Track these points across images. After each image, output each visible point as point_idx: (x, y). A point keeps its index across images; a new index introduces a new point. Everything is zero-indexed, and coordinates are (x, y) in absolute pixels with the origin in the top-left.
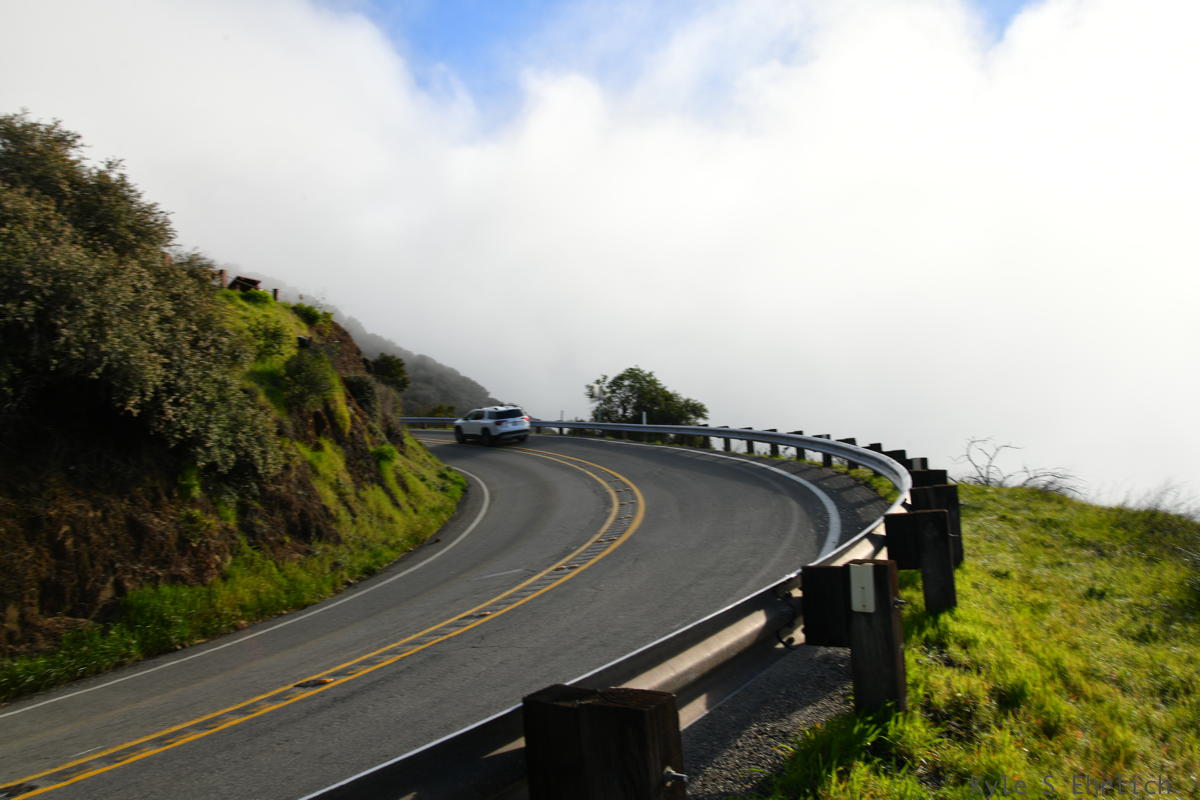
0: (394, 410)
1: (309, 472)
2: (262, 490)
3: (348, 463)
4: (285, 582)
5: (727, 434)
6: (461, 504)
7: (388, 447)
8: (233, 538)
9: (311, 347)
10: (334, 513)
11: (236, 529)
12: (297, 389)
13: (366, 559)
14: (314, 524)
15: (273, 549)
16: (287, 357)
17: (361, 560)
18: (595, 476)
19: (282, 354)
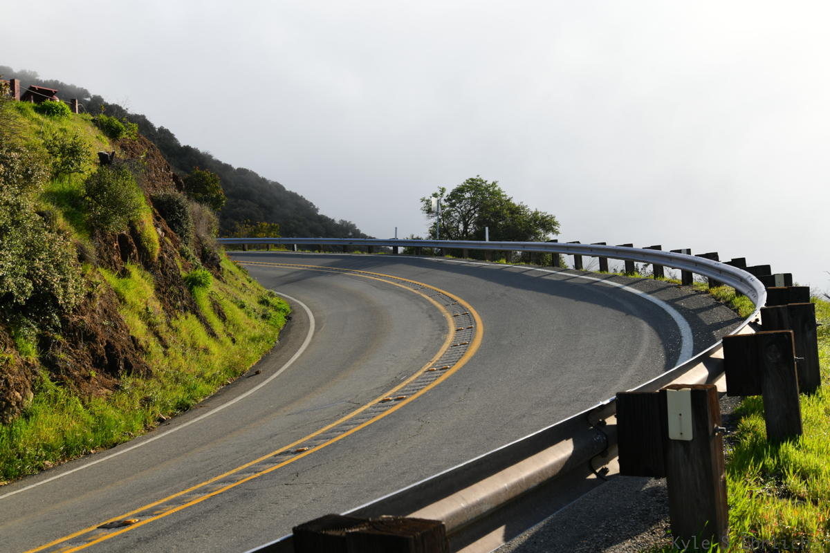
0: (209, 230)
1: (115, 300)
2: (64, 321)
3: (157, 290)
4: (91, 420)
5: (577, 250)
6: (283, 333)
7: (201, 272)
8: (35, 373)
9: (115, 163)
10: (144, 345)
11: (37, 364)
12: (100, 210)
13: (180, 394)
14: (122, 357)
15: (78, 385)
16: (86, 175)
17: (175, 394)
18: (431, 300)
19: (82, 172)
